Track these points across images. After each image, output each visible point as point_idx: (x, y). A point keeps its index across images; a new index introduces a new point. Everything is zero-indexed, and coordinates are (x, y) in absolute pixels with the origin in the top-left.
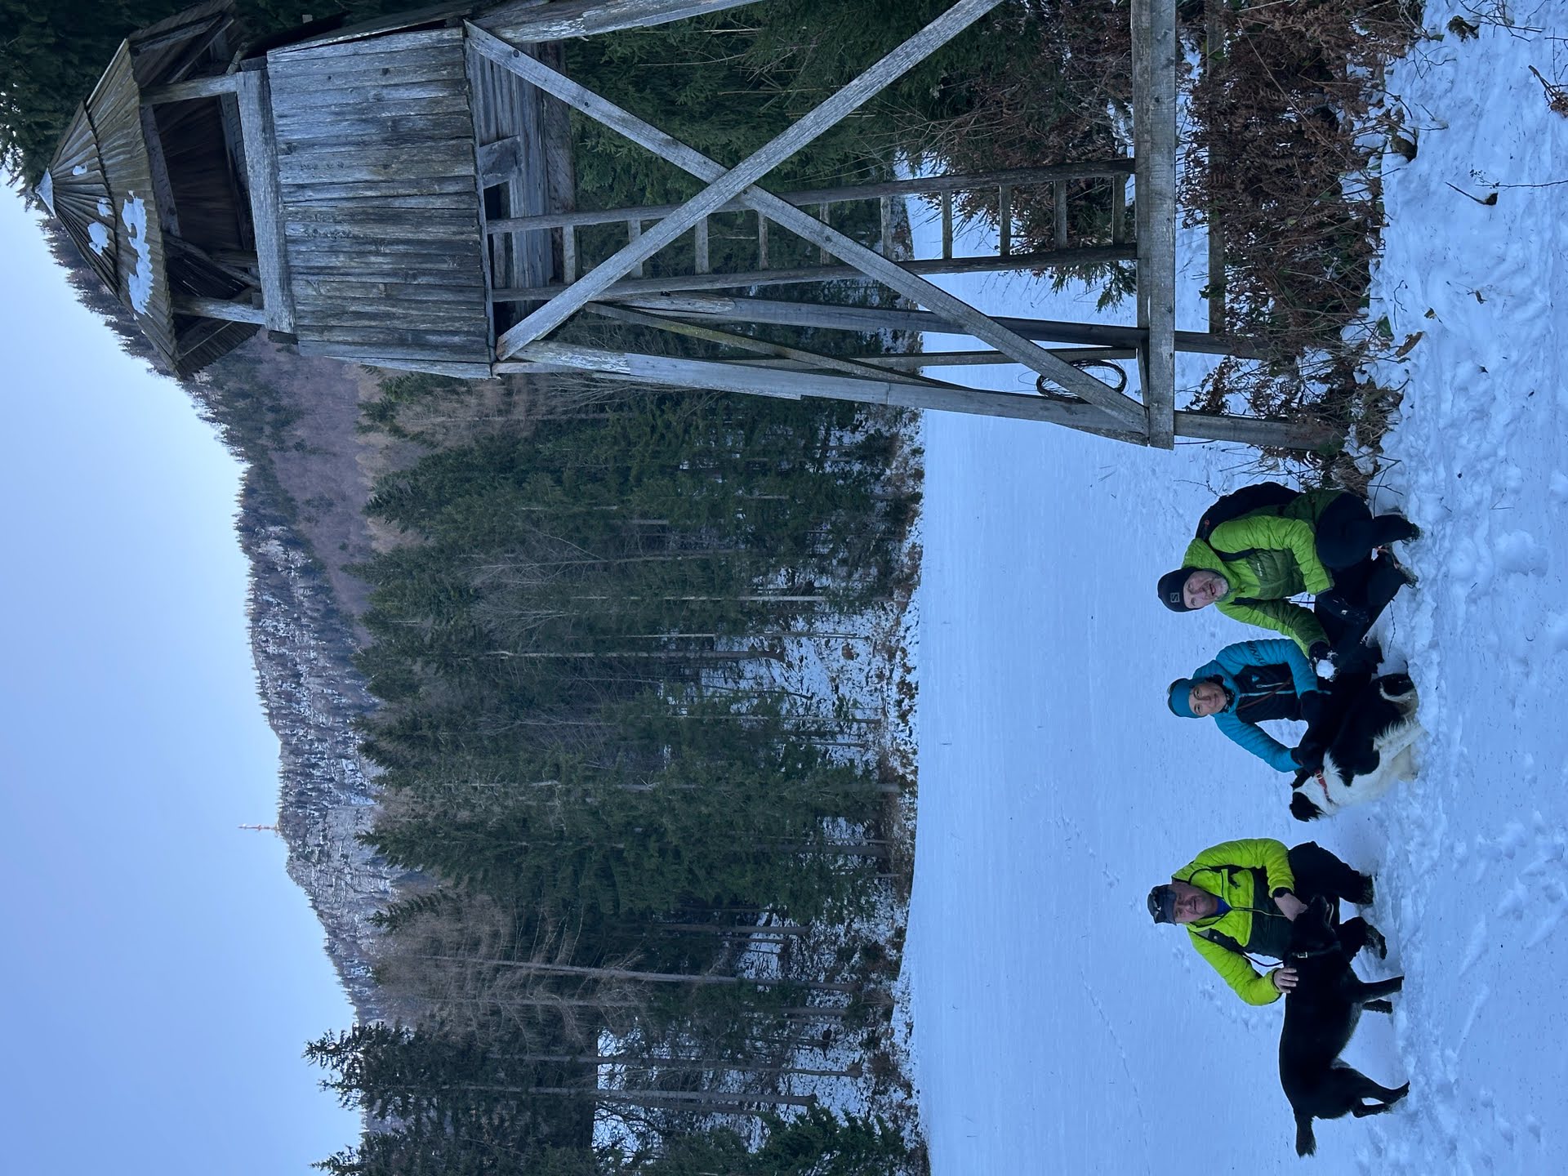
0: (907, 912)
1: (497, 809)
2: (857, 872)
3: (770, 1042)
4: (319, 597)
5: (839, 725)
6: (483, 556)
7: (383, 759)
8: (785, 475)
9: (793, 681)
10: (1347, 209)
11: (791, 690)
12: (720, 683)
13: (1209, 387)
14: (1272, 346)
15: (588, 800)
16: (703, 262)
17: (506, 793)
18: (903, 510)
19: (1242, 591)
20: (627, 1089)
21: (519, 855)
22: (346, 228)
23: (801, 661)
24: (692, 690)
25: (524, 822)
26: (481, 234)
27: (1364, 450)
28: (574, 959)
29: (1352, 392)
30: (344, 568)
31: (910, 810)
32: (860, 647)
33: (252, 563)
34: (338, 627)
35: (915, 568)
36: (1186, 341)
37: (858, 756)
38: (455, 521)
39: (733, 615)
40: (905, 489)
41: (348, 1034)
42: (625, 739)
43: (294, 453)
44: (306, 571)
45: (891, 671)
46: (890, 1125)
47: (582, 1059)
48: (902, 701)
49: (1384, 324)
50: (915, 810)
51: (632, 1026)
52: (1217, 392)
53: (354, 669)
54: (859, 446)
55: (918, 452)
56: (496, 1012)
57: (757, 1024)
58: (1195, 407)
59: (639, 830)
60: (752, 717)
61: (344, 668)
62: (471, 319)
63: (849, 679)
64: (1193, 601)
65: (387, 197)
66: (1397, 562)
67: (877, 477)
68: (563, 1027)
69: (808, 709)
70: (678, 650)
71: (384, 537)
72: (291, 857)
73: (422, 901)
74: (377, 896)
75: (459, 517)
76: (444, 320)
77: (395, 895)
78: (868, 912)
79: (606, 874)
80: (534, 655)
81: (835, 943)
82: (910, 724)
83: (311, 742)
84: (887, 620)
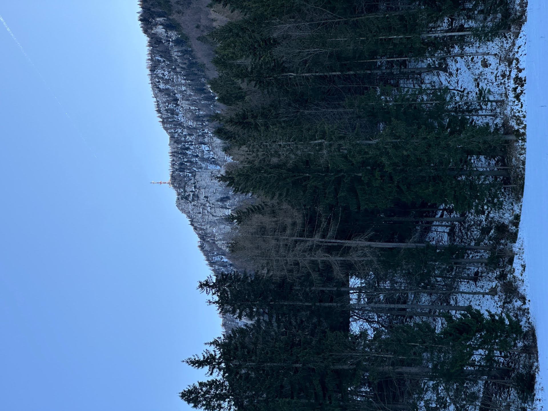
0: (521, 206)
1: (292, 156)
2: (492, 185)
3: (445, 278)
4: (185, 56)
5: (480, 105)
6: (278, 20)
9: (453, 83)
11: (451, 88)
12: (411, 86)
17: (297, 147)
21: (305, 181)
23: (457, 71)
24: (395, 91)
25: (307, 163)
28: (337, 236)
30: (199, 39)
31: (522, 149)
32: (492, 60)
33: (149, 39)
34: (196, 72)
35: (524, 12)
37: (491, 121)
39: (418, 46)
44: (178, 42)
45: (510, 72)
46: (514, 319)
47: (343, 289)
48: (517, 88)
50: (525, 149)
56: (297, 264)
57: (438, 268)
61: (201, 95)
63: (485, 79)
68: (332, 271)
69: (461, 97)
70: (387, 68)
71: (220, 18)
72: (178, 198)
73: (254, 208)
74: (225, 218)
78: (499, 207)
79: (352, 190)
80: (308, 75)
81: (480, 225)
82: (521, 101)
83: (185, 136)
84: (507, 43)
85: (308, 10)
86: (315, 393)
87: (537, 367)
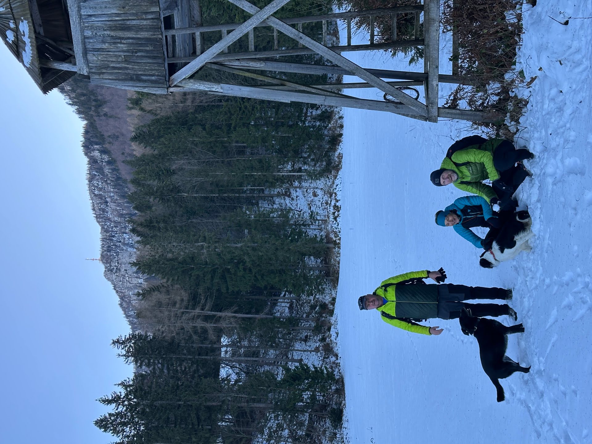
0: (337, 292)
1: (182, 253)
2: (318, 277)
3: (285, 339)
4: (114, 173)
5: (311, 222)
6: (175, 157)
7: (139, 234)
8: (290, 126)
9: (294, 205)
10: (508, 26)
11: (293, 208)
12: (266, 206)
13: (452, 98)
14: (477, 81)
15: (217, 250)
16: (252, 47)
17: (186, 248)
18: (336, 140)
19: (463, 178)
20: (232, 357)
21: (191, 270)
22: (108, 32)
23: (297, 198)
24: (255, 208)
25: (193, 258)
26: (162, 35)
27: (513, 123)
28: (212, 309)
29: (508, 100)
30: (123, 162)
32: (319, 192)
33: (88, 159)
34: (122, 184)
35: (340, 162)
36: (443, 78)
37: (318, 233)
38: (165, 144)
39: (271, 180)
40: (336, 132)
41: (128, 337)
42: (230, 227)
43: (103, 118)
44: (109, 163)
45: (331, 201)
46: (330, 370)
47: (215, 346)
48: (335, 213)
49: (521, 73)
50: (339, 254)
51: (234, 333)
52: (455, 100)
53: (127, 200)
54: (319, 115)
55: (341, 118)
56: (183, 329)
57: (280, 333)
58: (446, 106)
59: (236, 261)
60: (278, 219)
61: (124, 199)
62: (159, 70)
63: (315, 204)
64: (444, 182)
65: (124, 20)
66: (525, 168)
67: (326, 127)
68: (208, 334)
69: (299, 216)
70: (250, 193)
71: (138, 150)
72: (106, 271)
73: (155, 287)
74: (138, 285)
75: (166, 143)
76: (148, 70)
77: (145, 285)
78: (322, 292)
79: (223, 277)
80: (196, 195)
81: (309, 303)
82: (338, 221)
83: (112, 227)
84: (329, 182)
85: (197, 152)
86: (192, 423)
87: (345, 405)
